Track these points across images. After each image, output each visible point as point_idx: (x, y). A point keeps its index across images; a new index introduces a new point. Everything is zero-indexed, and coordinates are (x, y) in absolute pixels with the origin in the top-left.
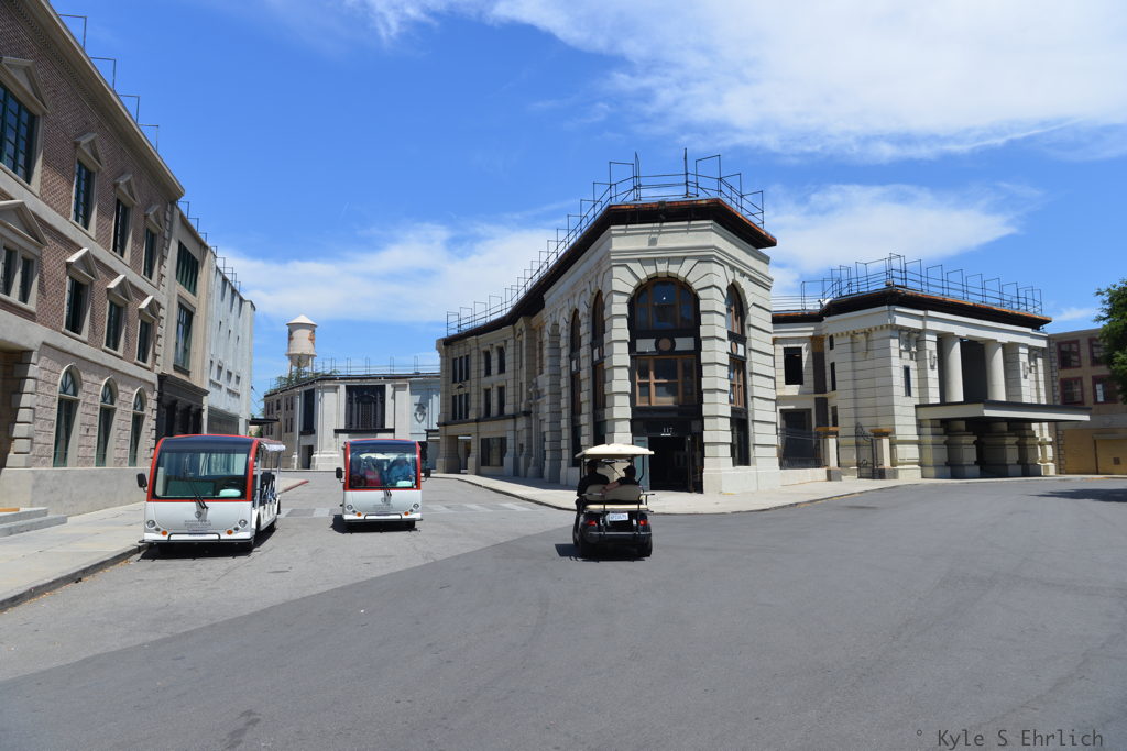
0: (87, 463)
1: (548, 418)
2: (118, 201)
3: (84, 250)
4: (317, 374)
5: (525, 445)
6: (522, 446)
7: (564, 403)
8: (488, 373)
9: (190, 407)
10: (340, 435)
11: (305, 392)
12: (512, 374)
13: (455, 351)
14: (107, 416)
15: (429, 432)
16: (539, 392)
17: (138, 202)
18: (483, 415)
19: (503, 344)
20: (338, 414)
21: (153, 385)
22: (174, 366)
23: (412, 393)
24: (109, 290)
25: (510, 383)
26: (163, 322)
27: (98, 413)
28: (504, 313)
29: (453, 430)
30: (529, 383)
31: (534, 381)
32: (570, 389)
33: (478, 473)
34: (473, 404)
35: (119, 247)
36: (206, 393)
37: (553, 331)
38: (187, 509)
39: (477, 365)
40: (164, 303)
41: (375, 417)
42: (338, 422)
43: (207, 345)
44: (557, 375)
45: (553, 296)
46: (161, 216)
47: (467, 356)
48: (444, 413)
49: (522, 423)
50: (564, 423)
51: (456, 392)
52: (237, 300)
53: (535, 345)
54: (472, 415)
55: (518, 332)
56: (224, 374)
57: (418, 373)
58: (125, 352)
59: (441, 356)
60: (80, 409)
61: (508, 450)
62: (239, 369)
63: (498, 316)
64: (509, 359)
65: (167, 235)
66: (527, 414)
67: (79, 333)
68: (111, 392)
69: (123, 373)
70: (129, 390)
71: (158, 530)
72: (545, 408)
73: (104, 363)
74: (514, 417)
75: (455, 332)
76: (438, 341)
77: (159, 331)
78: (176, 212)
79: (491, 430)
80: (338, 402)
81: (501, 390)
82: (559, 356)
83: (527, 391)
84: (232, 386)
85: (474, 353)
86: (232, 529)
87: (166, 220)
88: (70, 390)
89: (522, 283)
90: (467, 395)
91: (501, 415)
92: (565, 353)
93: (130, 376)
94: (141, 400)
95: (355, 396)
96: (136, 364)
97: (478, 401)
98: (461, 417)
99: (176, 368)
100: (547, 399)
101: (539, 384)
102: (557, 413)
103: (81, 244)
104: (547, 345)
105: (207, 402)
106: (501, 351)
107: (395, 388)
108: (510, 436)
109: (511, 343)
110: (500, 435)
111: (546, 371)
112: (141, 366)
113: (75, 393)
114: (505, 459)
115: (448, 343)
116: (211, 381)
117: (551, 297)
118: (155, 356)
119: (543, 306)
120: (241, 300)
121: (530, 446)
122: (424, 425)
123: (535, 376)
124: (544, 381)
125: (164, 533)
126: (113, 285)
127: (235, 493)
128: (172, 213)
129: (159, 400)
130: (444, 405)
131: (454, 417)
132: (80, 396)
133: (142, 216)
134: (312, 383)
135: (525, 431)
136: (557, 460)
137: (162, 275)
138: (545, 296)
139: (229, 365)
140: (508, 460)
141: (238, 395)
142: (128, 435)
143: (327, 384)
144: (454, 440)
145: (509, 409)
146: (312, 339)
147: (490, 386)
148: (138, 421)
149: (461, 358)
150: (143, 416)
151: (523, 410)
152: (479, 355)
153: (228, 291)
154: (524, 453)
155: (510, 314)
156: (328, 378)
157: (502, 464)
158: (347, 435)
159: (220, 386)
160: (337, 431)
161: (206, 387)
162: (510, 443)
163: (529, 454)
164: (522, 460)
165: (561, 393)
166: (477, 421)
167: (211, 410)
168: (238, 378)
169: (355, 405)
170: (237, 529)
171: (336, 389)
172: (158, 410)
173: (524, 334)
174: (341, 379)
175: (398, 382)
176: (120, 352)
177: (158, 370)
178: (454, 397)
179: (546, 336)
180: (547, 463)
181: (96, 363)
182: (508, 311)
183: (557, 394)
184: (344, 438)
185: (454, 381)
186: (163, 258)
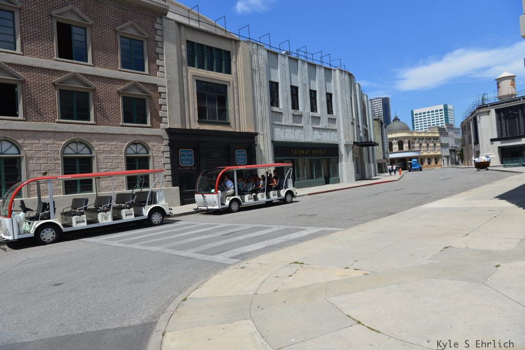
10: (495, 142)
11: (474, 118)
20: (492, 128)
21: (161, 136)
22: (199, 122)
26: (168, 96)
27: (59, 162)
36: (252, 134)
40: (163, 83)
42: (492, 134)
43: (256, 103)
56: (305, 119)
58: (97, 120)
62: (335, 113)
65: (158, 39)
67: (10, 115)
68: (88, 148)
69: (100, 133)
70: (113, 143)
73: (59, 130)
77: (162, 101)
80: (491, 121)
84: (323, 125)
87: (156, 30)
93: (112, 134)
94: (146, 148)
95: (502, 115)
96: (122, 126)
99: (203, 122)
105: (266, 139)
113: (19, 153)
118: (159, 118)
120: (330, 69)
128: (160, 24)
129: (171, 145)
132: (23, 154)
134: (475, 112)
137: (158, 66)
139: (311, 113)
141: (336, 130)
143: (482, 110)
148: (137, 161)
150: (149, 157)
153: (302, 66)
158: (499, 142)
160: (492, 140)
168: (333, 119)
169: (503, 121)
171: (488, 113)
172: (171, 151)
174: (490, 106)
177: (165, 126)
181: (46, 131)
186: (156, 54)
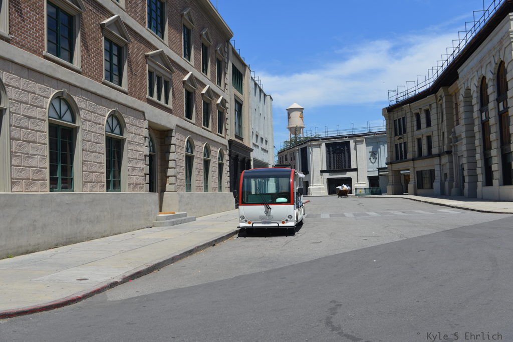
0: (200, 190)
1: (465, 154)
2: (203, 44)
3: (190, 73)
4: (307, 138)
5: (448, 174)
6: (446, 175)
7: (477, 143)
8: (419, 127)
9: (244, 158)
10: (324, 174)
11: (301, 149)
12: (436, 126)
13: (395, 115)
14: (207, 163)
15: (379, 169)
16: (457, 138)
17: (212, 43)
18: (417, 155)
19: (428, 107)
20: (322, 161)
21: (226, 146)
22: (235, 135)
23: (367, 146)
24: (202, 94)
25: (435, 133)
26: (228, 111)
27: (203, 162)
28: (428, 87)
29: (397, 167)
30: (449, 132)
31: (453, 130)
32: (481, 133)
33: (416, 194)
34: (410, 149)
35: (205, 70)
36: (252, 150)
37: (465, 93)
38: (260, 209)
39: (410, 123)
40: (228, 100)
41: (345, 162)
42: (322, 166)
43: (250, 123)
44: (470, 124)
45: (465, 70)
46: (223, 50)
47: (404, 118)
48: (390, 155)
49: (445, 159)
50: (478, 156)
51: (398, 142)
52: (262, 95)
53: (452, 106)
54: (410, 156)
55: (439, 98)
56: (259, 139)
57: (370, 132)
58: (212, 129)
59: (386, 120)
60: (195, 161)
61: (436, 178)
62: (266, 136)
63: (424, 89)
64: (433, 117)
65: (226, 61)
66: (449, 153)
67: (191, 119)
68: (207, 152)
69: (212, 140)
70: (216, 149)
71: (246, 221)
72: (463, 148)
73: (203, 135)
74: (439, 155)
75: (394, 103)
76: (384, 110)
77: (227, 116)
78: (230, 46)
79: (423, 165)
80: (321, 153)
81: (429, 138)
82: (473, 111)
83: (448, 137)
84: (264, 146)
85: (409, 115)
86: (284, 220)
87: (225, 52)
88: (190, 151)
89: (440, 64)
90: (405, 143)
91: (430, 155)
92: (476, 108)
93: (215, 141)
94: (221, 156)
95: (331, 149)
96: (217, 135)
97: (413, 147)
98: (401, 158)
99: (236, 136)
100: (464, 141)
101: (457, 132)
102: (472, 151)
103: (189, 70)
104: (462, 104)
105: (253, 155)
106: (427, 113)
107: (356, 142)
108: (437, 169)
109: (434, 106)
110: (430, 168)
111: (462, 122)
112: (220, 136)
113: (192, 152)
114: (434, 184)
115: (390, 111)
116: (253, 144)
117: (463, 71)
118: (226, 130)
119: (458, 78)
120: (265, 95)
121: (452, 174)
122: (376, 165)
123: (454, 127)
124: (461, 129)
125: (249, 223)
126: (204, 91)
127: (284, 200)
128: (228, 48)
129: (230, 155)
130: (390, 151)
131: (397, 158)
132: (194, 154)
133: (214, 52)
134: (306, 143)
135: (448, 164)
136: (474, 183)
137: (226, 84)
138: (459, 71)
139: (261, 134)
140: (437, 185)
141: (267, 151)
142: (217, 174)
143: (314, 143)
144: (397, 173)
145: (435, 151)
146: (301, 117)
147: (421, 137)
148: (221, 166)
149: (399, 120)
150: (223, 164)
151: (446, 149)
152: (412, 117)
153: (258, 90)
154: (448, 179)
155: (433, 86)
156: (314, 140)
157: (432, 187)
158: (328, 174)
159: (258, 147)
160: (322, 172)
161: (251, 147)
162: (437, 173)
163: (452, 180)
164: (447, 184)
165: (475, 137)
166: (413, 160)
167: (255, 160)
168: (266, 141)
169: (332, 155)
170: (287, 221)
171: (319, 145)
172: (230, 160)
173: (444, 99)
174: (322, 139)
175: (358, 139)
176: (210, 129)
177: (228, 138)
178: (396, 145)
179: (461, 98)
180: (466, 185)
181: (200, 135)
182: (431, 84)
183: (471, 137)
184: (327, 176)
185: (396, 135)
186: (225, 73)
